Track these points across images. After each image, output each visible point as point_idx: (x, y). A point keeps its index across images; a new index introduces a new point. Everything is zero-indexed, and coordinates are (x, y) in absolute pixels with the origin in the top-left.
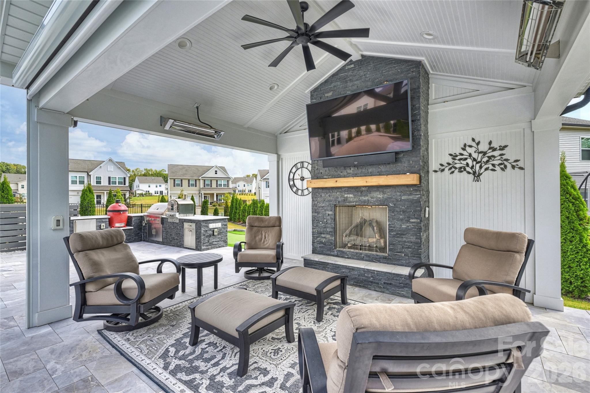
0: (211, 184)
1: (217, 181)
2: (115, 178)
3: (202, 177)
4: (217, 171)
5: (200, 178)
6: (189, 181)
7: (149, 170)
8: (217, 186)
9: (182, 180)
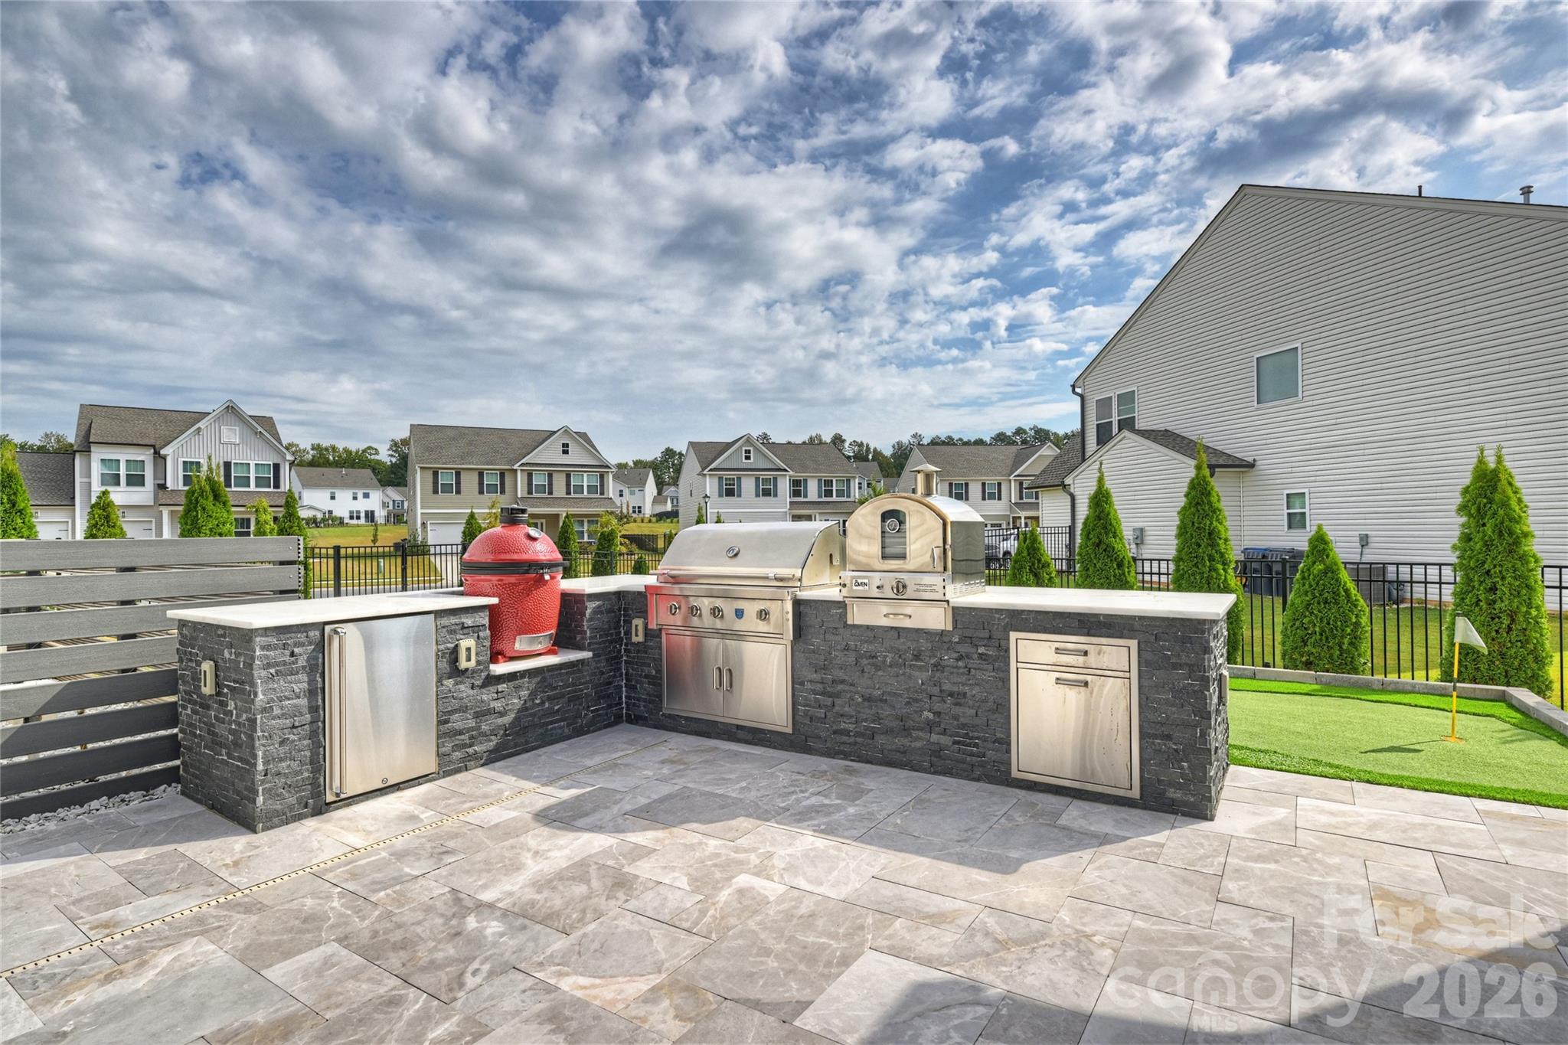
0: (550, 484)
1: (568, 476)
2: (245, 467)
3: (522, 465)
4: (567, 445)
5: (515, 467)
6: (481, 474)
7: (327, 449)
8: (568, 493)
9: (458, 474)
